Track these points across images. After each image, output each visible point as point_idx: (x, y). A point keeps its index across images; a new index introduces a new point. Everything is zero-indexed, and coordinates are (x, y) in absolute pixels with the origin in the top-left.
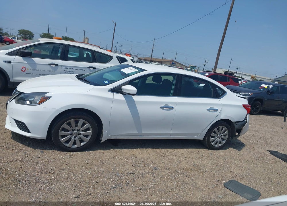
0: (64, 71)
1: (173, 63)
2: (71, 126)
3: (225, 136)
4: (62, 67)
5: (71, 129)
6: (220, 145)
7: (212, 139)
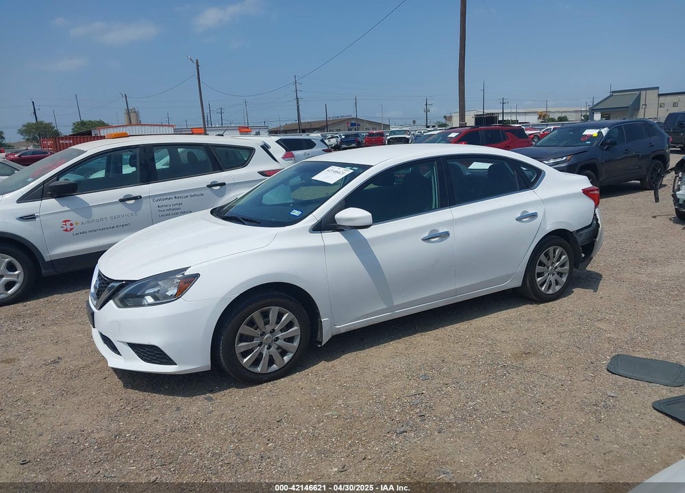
0: (159, 206)
1: (352, 125)
2: (256, 326)
3: (562, 265)
4: (151, 200)
5: (258, 332)
6: (558, 288)
7: (539, 279)
